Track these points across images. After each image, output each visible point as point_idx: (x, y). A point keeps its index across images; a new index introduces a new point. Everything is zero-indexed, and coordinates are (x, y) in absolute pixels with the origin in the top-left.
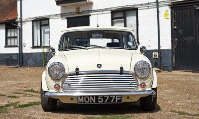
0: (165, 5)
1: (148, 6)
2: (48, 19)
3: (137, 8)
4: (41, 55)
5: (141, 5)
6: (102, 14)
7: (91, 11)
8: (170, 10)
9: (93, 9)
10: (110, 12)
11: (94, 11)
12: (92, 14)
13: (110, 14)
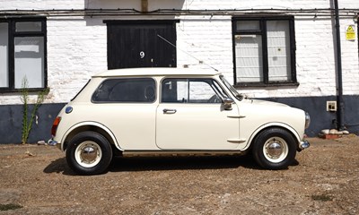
0: (348, 17)
1: (314, 14)
2: (43, 20)
3: (293, 16)
4: (11, 113)
5: (301, 10)
6: (210, 20)
7: (179, 12)
8: (356, 25)
9: (184, 8)
10: (230, 17)
11: (189, 12)
12: (181, 17)
13: (230, 23)
